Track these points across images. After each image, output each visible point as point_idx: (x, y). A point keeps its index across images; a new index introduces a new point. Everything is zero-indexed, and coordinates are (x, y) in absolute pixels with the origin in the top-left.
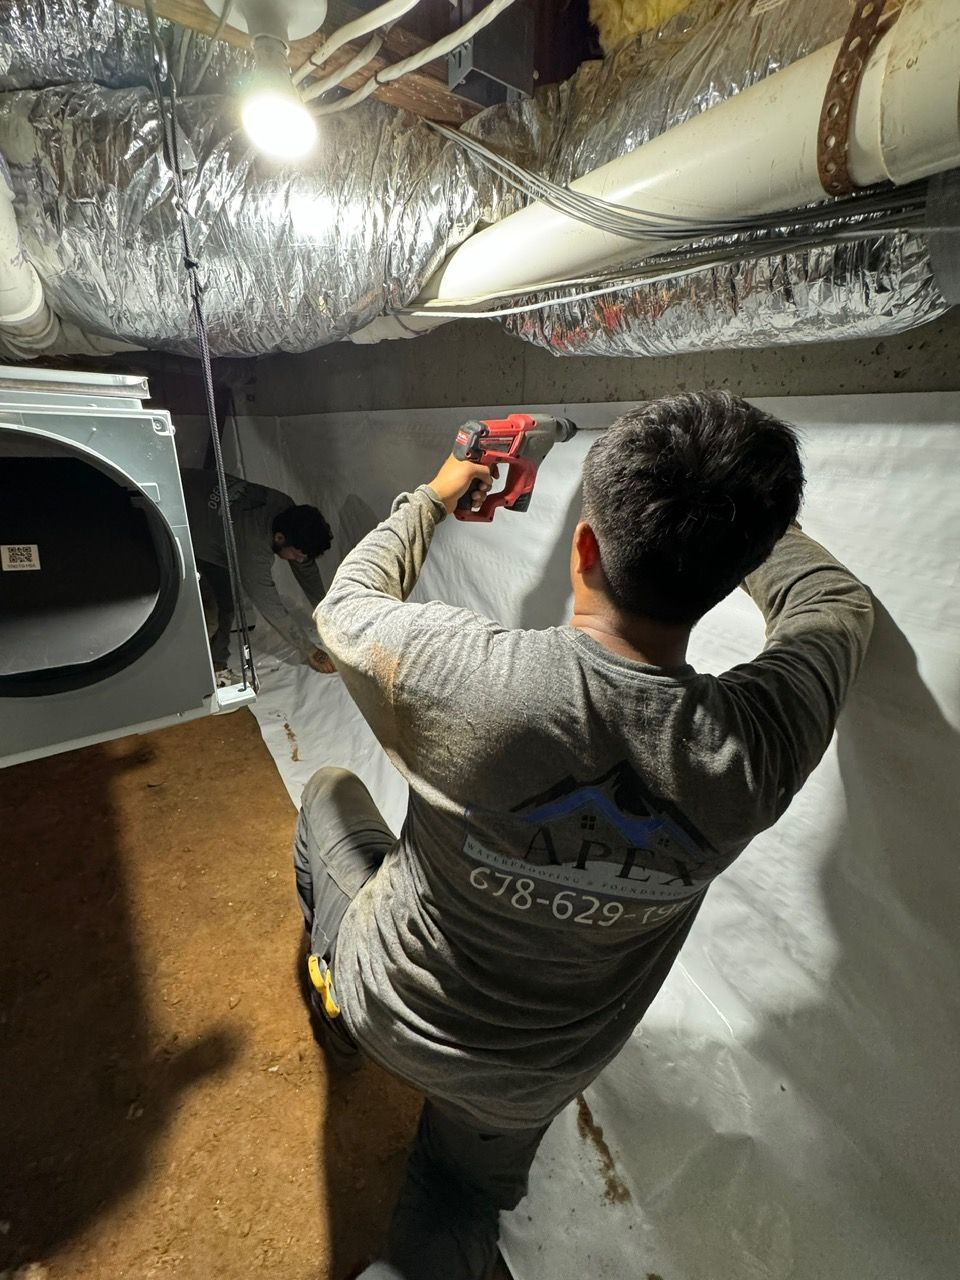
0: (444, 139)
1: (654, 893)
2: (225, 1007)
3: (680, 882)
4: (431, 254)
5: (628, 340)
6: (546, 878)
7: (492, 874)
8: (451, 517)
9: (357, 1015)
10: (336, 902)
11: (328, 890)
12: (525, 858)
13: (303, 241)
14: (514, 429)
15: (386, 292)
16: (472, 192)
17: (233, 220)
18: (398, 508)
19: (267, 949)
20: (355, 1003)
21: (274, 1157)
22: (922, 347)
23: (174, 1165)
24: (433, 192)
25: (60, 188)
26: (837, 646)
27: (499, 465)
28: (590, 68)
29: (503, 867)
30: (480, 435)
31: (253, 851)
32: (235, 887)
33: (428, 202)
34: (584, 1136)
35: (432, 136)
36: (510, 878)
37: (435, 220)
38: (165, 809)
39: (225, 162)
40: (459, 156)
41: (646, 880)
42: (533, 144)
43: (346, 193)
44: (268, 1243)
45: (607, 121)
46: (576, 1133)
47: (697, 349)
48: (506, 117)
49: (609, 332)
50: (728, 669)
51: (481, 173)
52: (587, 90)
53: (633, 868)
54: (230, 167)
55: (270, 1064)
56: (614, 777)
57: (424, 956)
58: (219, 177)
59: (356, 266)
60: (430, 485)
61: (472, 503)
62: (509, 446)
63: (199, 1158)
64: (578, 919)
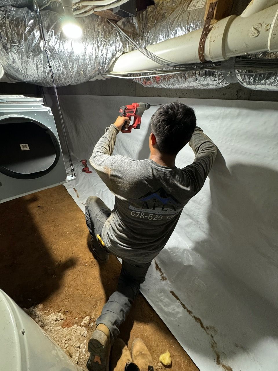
0: (113, 27)
1: (168, 213)
2: (71, 254)
3: (174, 210)
4: (111, 60)
5: (162, 85)
6: (147, 212)
7: (135, 212)
8: (120, 132)
9: (109, 245)
10: (100, 224)
11: (98, 223)
12: (142, 208)
13: (76, 56)
14: (134, 107)
15: (99, 69)
16: (121, 44)
17: (57, 51)
18: (106, 131)
19: (80, 241)
20: (108, 243)
21: (89, 281)
22: (229, 88)
23: (66, 284)
24: (111, 43)
25: (7, 41)
26: (208, 160)
27: (131, 117)
28: (151, 8)
29: (138, 210)
30: (125, 109)
31: (71, 220)
32: (68, 229)
33: (110, 46)
34: (157, 270)
35: (109, 25)
36: (139, 213)
37: (112, 50)
38: (45, 212)
39: (53, 33)
40: (118, 33)
41: (167, 210)
42: (136, 30)
43: (87, 42)
44: (91, 295)
45: (155, 28)
46: (155, 269)
47: (178, 88)
48: (129, 22)
49: (157, 82)
50: (185, 166)
51: (123, 38)
52: (150, 15)
53: (164, 208)
54: (55, 35)
55: (85, 264)
56: (159, 191)
57: (123, 231)
58: (52, 38)
59: (91, 63)
60: (114, 124)
61: (125, 128)
62: (133, 112)
63: (72, 283)
64: (154, 219)
